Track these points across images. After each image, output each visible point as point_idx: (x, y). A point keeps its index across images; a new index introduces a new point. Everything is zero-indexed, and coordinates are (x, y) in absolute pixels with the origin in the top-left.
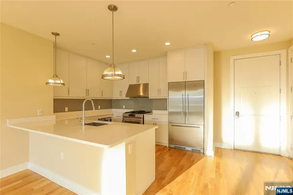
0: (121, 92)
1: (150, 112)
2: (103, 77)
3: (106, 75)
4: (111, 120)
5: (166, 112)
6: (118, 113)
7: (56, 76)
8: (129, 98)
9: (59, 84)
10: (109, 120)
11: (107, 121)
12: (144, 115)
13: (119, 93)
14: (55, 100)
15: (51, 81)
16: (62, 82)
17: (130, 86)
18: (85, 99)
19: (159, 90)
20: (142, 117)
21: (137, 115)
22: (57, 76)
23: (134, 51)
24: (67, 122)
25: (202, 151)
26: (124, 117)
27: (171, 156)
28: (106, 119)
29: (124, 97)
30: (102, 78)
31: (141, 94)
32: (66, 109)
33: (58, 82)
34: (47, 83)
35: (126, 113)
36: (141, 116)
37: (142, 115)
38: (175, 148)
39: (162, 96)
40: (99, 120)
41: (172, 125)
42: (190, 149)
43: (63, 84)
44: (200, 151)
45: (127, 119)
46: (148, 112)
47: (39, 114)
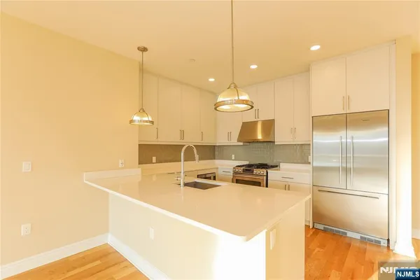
0: (229, 134)
1: (277, 166)
2: (217, 106)
3: (223, 103)
4: (215, 179)
5: (309, 167)
6: (226, 166)
7: (142, 111)
8: (242, 144)
9: (147, 121)
10: (212, 178)
11: (210, 178)
12: (269, 171)
13: (227, 135)
14: (140, 146)
15: (136, 118)
16: (150, 119)
17: (244, 124)
18: (184, 146)
19: (293, 131)
20: (265, 174)
21: (256, 171)
22: (144, 111)
23: (254, 67)
24: (154, 178)
25: (384, 243)
26: (235, 173)
27: (322, 246)
28: (208, 176)
29: (234, 141)
30: (216, 109)
31: (260, 137)
32: (154, 159)
33: (146, 119)
34: (131, 121)
35: (239, 166)
36: (263, 171)
37: (265, 171)
38: (325, 231)
39: (299, 140)
40: (198, 176)
41: (319, 190)
42: (357, 236)
43: (152, 122)
44: (379, 242)
45: (240, 177)
46: (273, 167)
47: (120, 166)
